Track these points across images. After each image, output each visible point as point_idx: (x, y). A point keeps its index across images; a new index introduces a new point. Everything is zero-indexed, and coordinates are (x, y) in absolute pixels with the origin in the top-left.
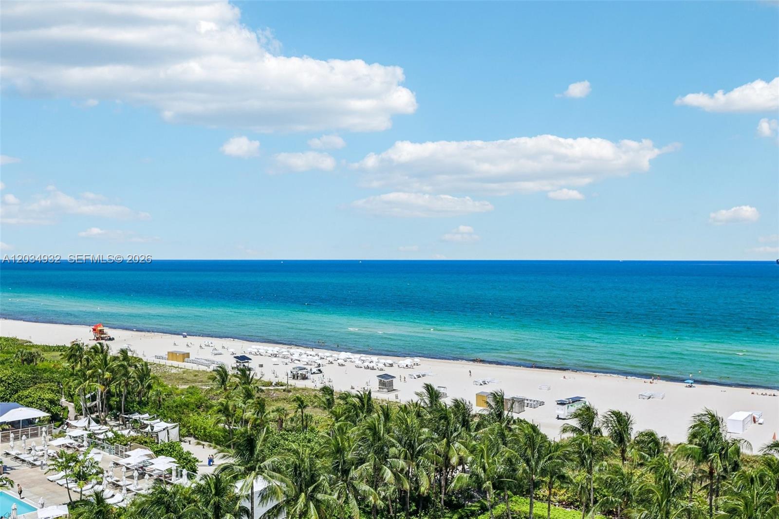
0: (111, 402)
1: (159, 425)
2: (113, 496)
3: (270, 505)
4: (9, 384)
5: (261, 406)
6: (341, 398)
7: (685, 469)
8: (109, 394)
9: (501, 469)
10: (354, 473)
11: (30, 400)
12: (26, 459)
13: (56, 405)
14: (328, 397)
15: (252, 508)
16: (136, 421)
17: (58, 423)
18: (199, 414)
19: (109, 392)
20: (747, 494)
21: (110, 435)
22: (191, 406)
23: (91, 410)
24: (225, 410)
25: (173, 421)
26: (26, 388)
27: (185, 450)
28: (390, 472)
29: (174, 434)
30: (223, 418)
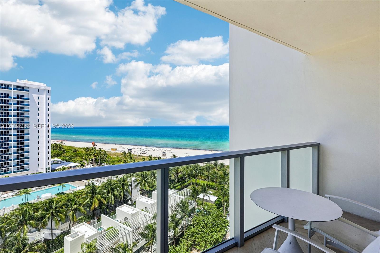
0: (97, 161)
3: (136, 183)
4: (69, 157)
5: (134, 161)
6: (154, 158)
8: (96, 159)
9: (189, 172)
11: (75, 161)
13: (82, 162)
14: (151, 158)
15: (132, 184)
17: (83, 167)
18: (119, 163)
22: (117, 161)
23: (91, 163)
26: (74, 158)
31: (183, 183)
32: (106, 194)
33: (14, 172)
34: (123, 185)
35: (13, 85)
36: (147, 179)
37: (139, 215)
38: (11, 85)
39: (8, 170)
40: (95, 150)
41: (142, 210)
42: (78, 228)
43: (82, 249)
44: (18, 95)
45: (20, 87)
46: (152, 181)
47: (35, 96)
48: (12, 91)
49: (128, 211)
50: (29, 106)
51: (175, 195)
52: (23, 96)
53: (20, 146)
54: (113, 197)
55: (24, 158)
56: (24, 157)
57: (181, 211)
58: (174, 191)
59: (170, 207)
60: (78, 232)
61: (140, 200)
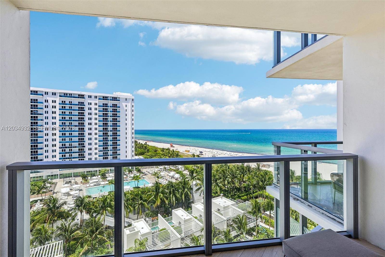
1: (180, 167)
2: (166, 182)
3: (198, 187)
9: (255, 183)
10: (218, 181)
12: (150, 173)
15: (193, 188)
21: (169, 168)
25: (183, 166)
26: (154, 157)
27: (183, 173)
29: (183, 169)
30: (193, 166)
31: (251, 193)
32: (168, 194)
34: (184, 188)
35: (110, 97)
37: (193, 222)
38: (109, 97)
40: (169, 151)
41: (196, 218)
42: (137, 223)
43: (135, 244)
44: (113, 105)
45: (115, 98)
46: (214, 187)
47: (124, 104)
48: (109, 101)
49: (182, 216)
50: (120, 112)
51: (233, 207)
52: (116, 105)
53: (115, 145)
54: (174, 198)
55: (117, 155)
56: (117, 153)
57: (236, 228)
58: (234, 203)
59: (225, 220)
60: (135, 227)
61: (196, 206)
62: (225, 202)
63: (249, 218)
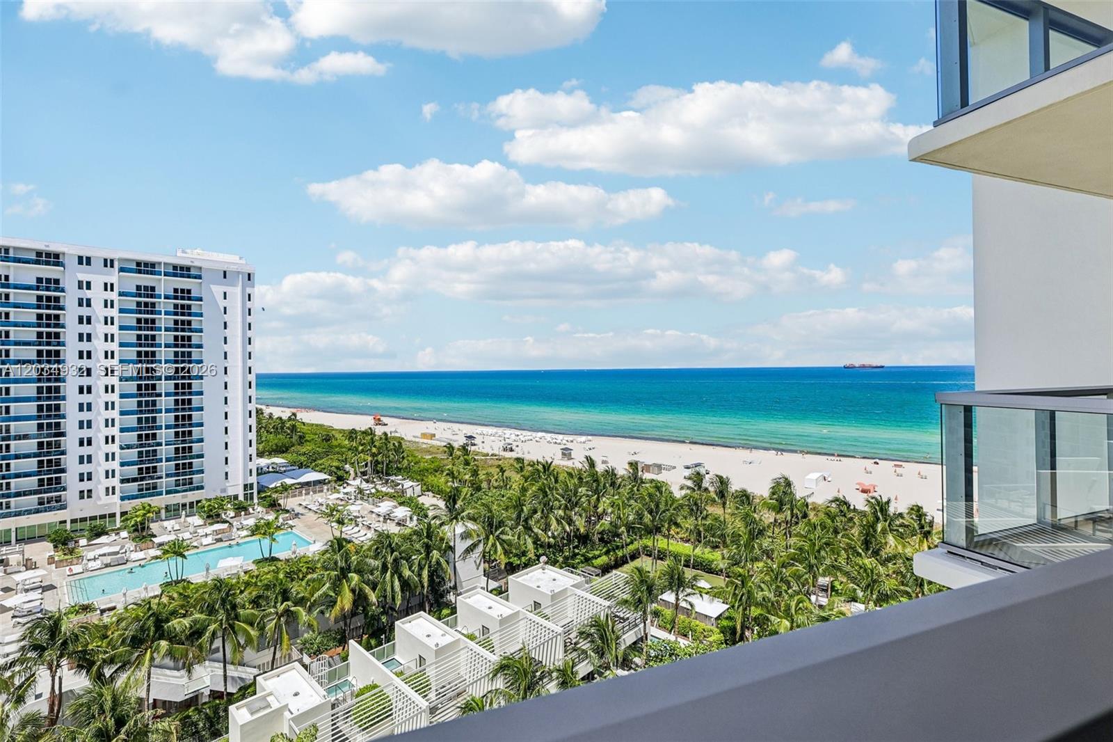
0: (378, 468)
1: (408, 484)
2: (366, 534)
3: (469, 542)
4: (310, 456)
5: (475, 473)
6: (529, 465)
7: (768, 517)
8: (377, 462)
9: (632, 517)
11: (323, 466)
12: (312, 508)
13: (341, 470)
14: (521, 465)
15: (454, 546)
16: (393, 481)
17: (341, 483)
18: (435, 476)
19: (377, 461)
20: (812, 537)
21: (373, 491)
22: (430, 471)
23: (364, 474)
24: (451, 474)
25: (418, 481)
26: (322, 458)
27: (421, 502)
28: (554, 520)
29: (418, 489)
30: (450, 479)
31: (618, 547)
32: (377, 573)
33: (168, 492)
34: (428, 549)
35: (165, 264)
36: (502, 533)
37: (462, 652)
38: (160, 263)
39: (155, 488)
40: (372, 439)
41: (471, 637)
42: (276, 679)
44: (176, 290)
45: (182, 268)
46: (519, 538)
48: (160, 280)
49: (428, 636)
50: (202, 316)
51: (579, 592)
52: (189, 291)
53: (182, 425)
54: (397, 583)
55: (192, 457)
56: (191, 452)
57: (592, 654)
58: (579, 579)
59: (560, 634)
60: (271, 694)
61: (468, 601)
62: (554, 580)
63: (623, 618)
